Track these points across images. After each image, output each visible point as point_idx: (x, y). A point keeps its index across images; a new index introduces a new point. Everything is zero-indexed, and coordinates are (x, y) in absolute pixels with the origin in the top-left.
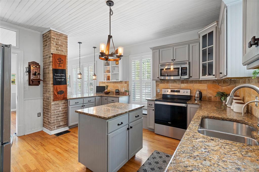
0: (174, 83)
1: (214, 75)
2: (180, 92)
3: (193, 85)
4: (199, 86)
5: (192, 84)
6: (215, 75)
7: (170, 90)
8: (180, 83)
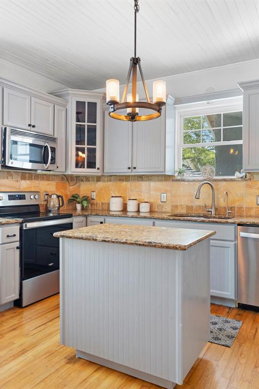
0: (8, 179)
1: (98, 169)
2: (25, 199)
3: (39, 183)
4: (48, 184)
5: (37, 182)
6: (100, 169)
7: (5, 196)
8: (20, 178)
